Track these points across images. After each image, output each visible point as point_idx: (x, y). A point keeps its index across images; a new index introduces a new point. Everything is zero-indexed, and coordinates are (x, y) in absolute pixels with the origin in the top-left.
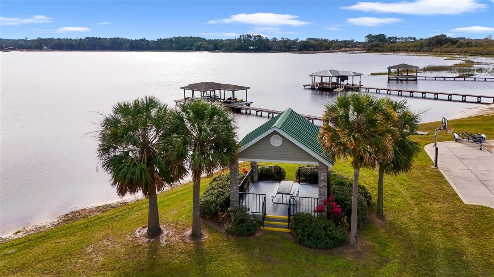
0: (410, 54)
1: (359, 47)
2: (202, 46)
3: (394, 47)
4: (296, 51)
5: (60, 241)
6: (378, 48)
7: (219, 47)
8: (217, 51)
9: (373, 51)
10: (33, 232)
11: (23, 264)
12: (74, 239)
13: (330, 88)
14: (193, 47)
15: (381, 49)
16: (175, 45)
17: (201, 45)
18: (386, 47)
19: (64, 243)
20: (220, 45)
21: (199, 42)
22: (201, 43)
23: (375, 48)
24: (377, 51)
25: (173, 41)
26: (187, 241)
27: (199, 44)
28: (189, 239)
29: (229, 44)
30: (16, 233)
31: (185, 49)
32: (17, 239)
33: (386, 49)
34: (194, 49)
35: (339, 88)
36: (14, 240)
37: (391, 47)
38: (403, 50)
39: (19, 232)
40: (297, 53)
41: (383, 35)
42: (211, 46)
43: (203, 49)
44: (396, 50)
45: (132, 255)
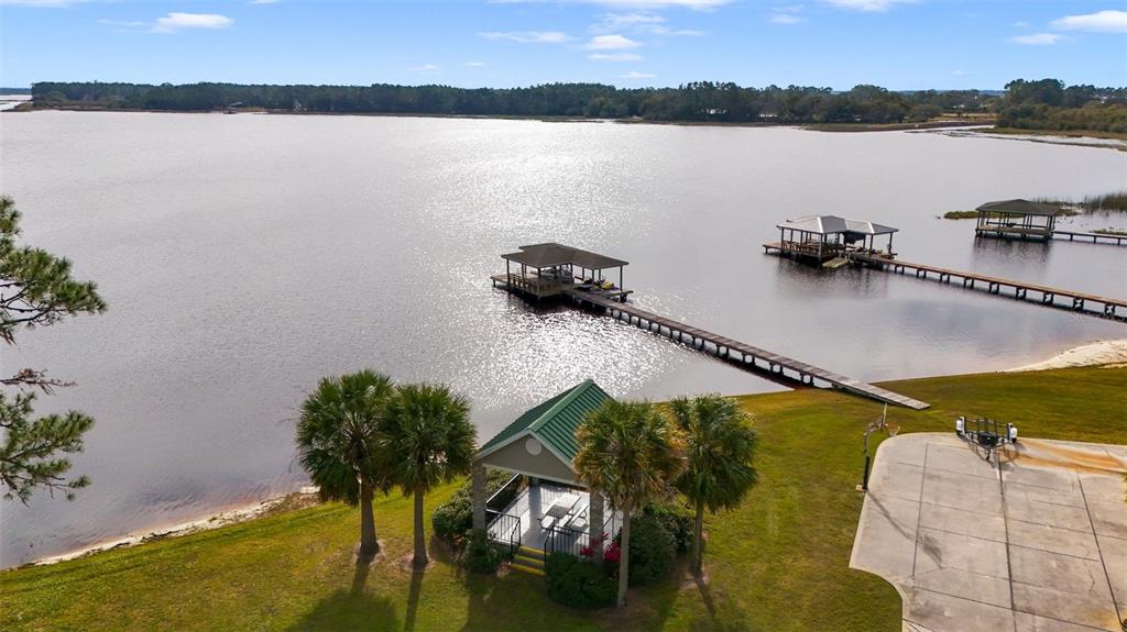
0: (1107, 142)
1: (985, 110)
2: (604, 107)
3: (1072, 118)
4: (816, 122)
5: (257, 542)
6: (1028, 121)
7: (639, 110)
8: (636, 118)
9: (1014, 126)
10: (231, 522)
11: (212, 570)
12: (274, 543)
13: (817, 258)
14: (584, 109)
15: (1037, 122)
16: (546, 103)
17: (602, 104)
18: (1050, 118)
19: (263, 546)
20: (642, 106)
21: (597, 96)
22: (602, 98)
23: (1020, 120)
24: (1024, 128)
25: (542, 95)
26: (406, 569)
27: (597, 101)
28: (410, 566)
29: (663, 102)
30: (211, 521)
31: (568, 111)
32: (212, 530)
33: (1048, 123)
34: (586, 114)
35: (840, 259)
36: (207, 531)
37: (1064, 117)
38: (1094, 128)
39: (214, 519)
40: (816, 130)
41: (1056, 81)
42: (623, 107)
43: (606, 113)
44: (1077, 128)
45: (334, 577)
